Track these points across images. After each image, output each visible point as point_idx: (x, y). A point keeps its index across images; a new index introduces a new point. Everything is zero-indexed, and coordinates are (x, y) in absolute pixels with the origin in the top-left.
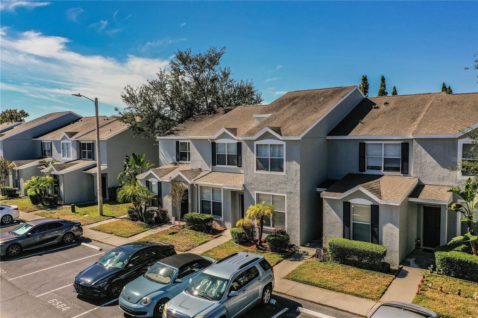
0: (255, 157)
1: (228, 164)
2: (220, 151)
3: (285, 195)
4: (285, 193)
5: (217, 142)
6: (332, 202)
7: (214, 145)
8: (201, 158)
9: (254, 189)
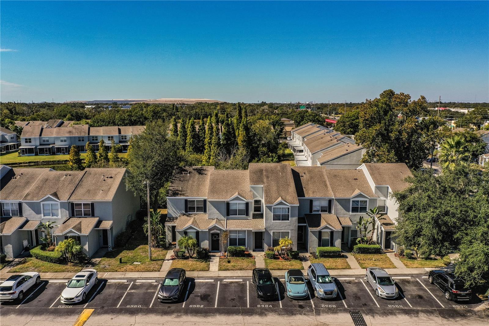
0: (272, 214)
1: (238, 215)
2: (232, 207)
3: (290, 231)
4: (289, 230)
5: (230, 202)
6: (313, 233)
7: (228, 204)
8: (218, 212)
9: (271, 230)
